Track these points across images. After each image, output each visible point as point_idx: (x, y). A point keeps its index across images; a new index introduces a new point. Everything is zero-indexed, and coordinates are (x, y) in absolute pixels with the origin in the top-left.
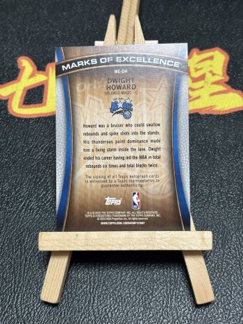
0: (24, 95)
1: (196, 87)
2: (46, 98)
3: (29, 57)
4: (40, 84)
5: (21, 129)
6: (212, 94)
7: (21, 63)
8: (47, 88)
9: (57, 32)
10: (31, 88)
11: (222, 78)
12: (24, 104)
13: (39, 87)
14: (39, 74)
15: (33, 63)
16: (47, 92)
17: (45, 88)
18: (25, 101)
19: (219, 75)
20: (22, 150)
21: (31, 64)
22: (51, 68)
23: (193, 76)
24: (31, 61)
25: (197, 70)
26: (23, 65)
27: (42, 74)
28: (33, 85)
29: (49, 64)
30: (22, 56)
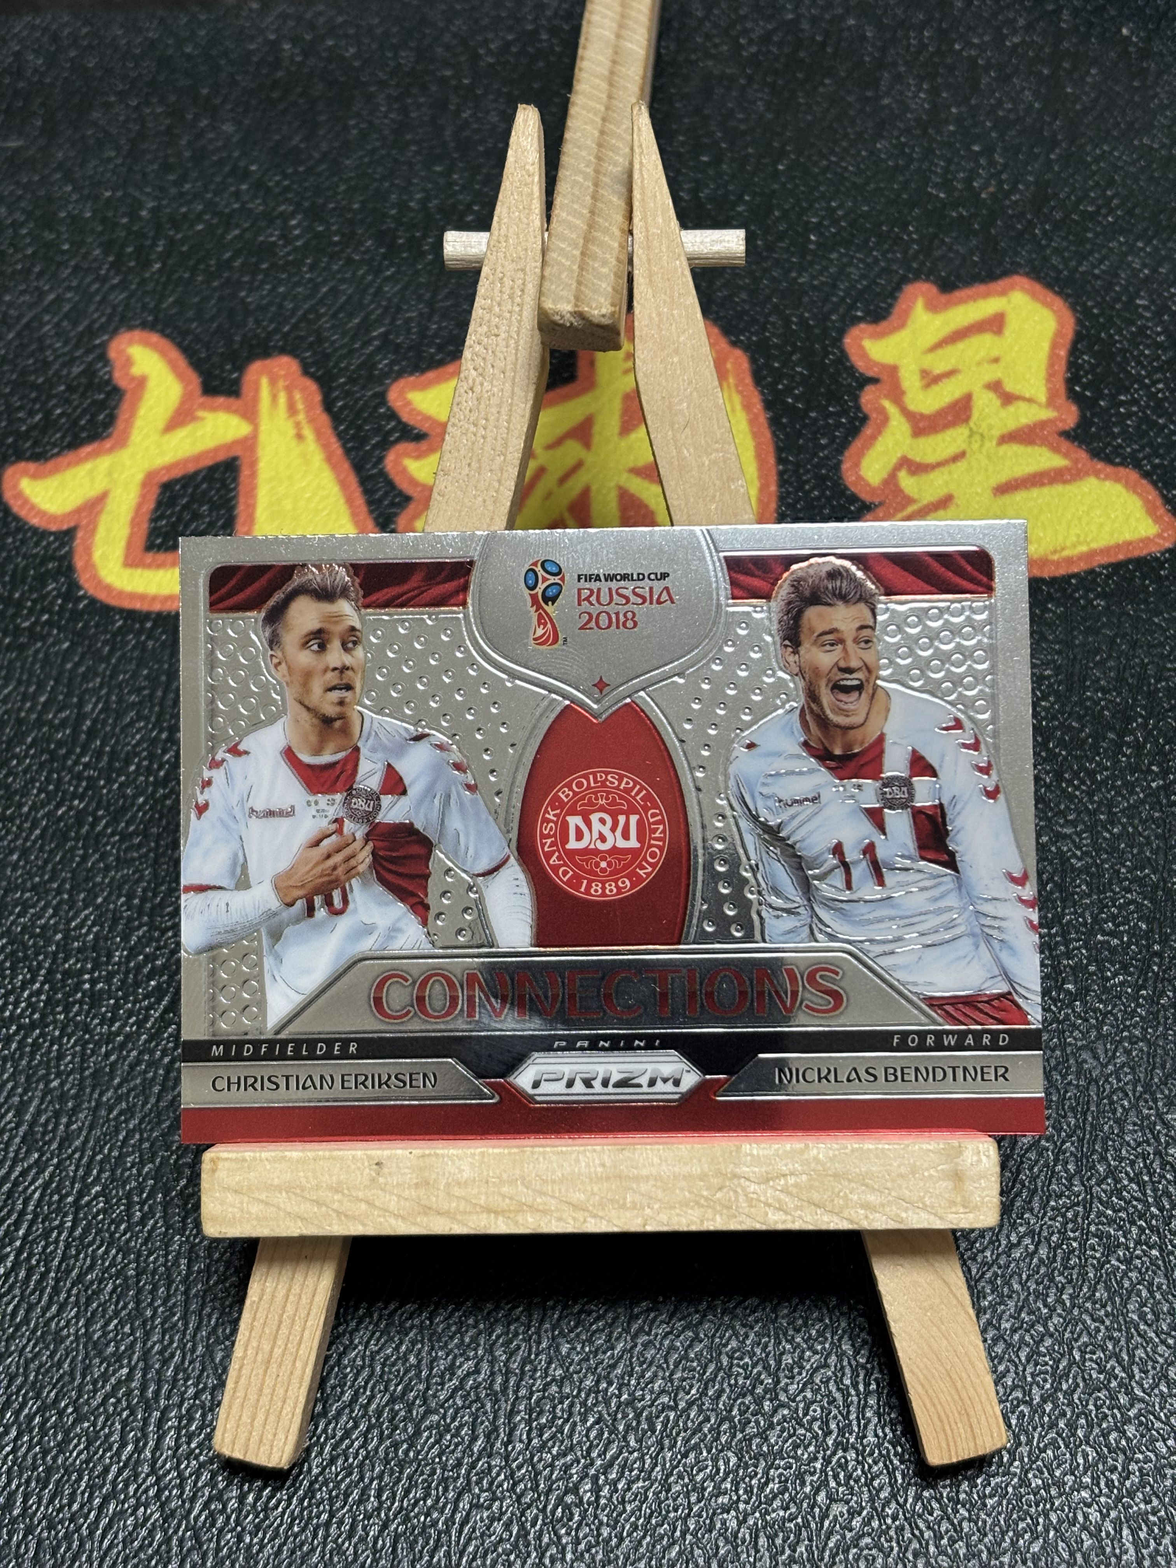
0: (151, 505)
1: (931, 459)
2: (251, 519)
3: (162, 333)
4: (221, 457)
5: (141, 664)
6: (1005, 488)
7: (129, 362)
8: (254, 475)
9: (285, 217)
10: (177, 473)
11: (1046, 414)
12: (150, 547)
13: (213, 469)
14: (214, 409)
15: (182, 362)
16: (252, 492)
17: (245, 473)
18: (154, 532)
19: (1030, 400)
20: (151, 757)
21: (173, 366)
22: (264, 382)
23: (912, 407)
24: (175, 354)
25: (931, 379)
26: (136, 371)
27: (228, 409)
28: (186, 461)
29: (256, 367)
30: (131, 328)
